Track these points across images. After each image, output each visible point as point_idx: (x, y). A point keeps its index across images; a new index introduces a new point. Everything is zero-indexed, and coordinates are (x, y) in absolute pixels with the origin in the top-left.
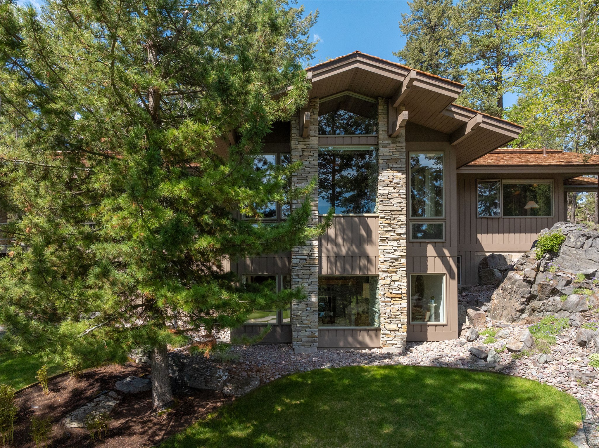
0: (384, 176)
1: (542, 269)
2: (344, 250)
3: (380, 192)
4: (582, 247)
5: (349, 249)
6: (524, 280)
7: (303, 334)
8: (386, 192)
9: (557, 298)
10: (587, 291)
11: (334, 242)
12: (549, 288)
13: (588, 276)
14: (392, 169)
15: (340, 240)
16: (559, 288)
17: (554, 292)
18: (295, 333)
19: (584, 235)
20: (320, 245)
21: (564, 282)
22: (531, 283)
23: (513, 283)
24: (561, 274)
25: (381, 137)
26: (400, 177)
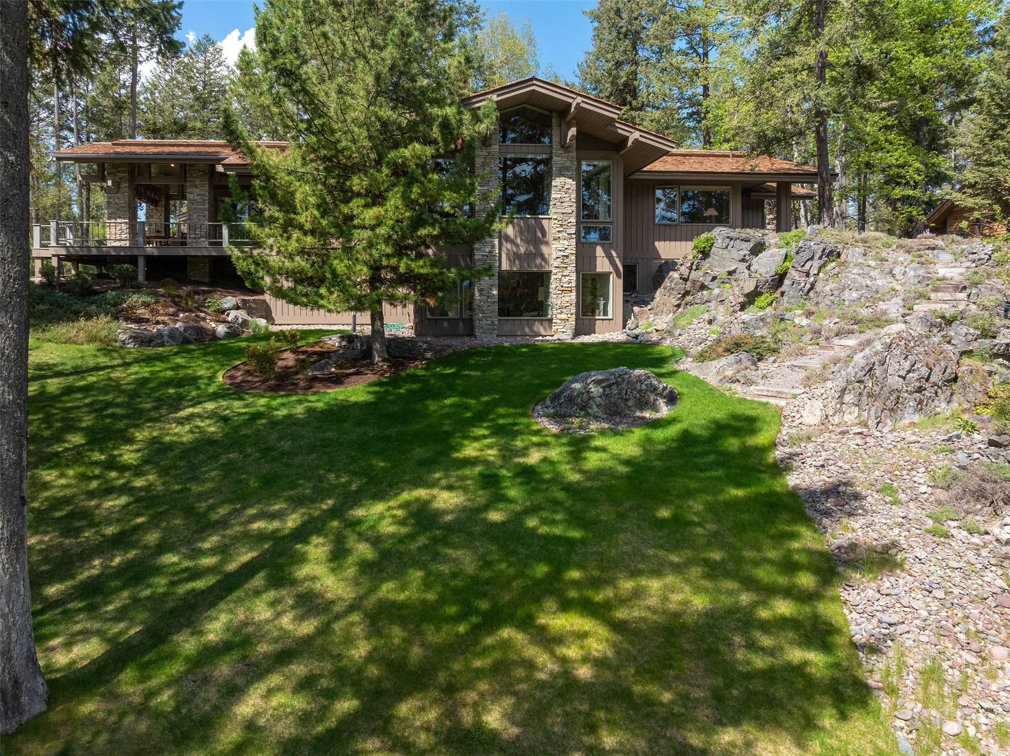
0: (557, 182)
1: (694, 267)
2: (522, 250)
3: (553, 196)
4: (727, 247)
5: (527, 249)
6: (681, 278)
7: (484, 322)
8: (559, 196)
9: (705, 292)
10: (727, 285)
11: (513, 242)
12: (699, 284)
13: (730, 273)
14: (563, 176)
15: (519, 241)
16: (706, 284)
17: (703, 287)
18: (477, 323)
19: (728, 237)
20: (500, 244)
21: (710, 278)
22: (686, 280)
23: (671, 282)
24: (709, 271)
25: (554, 147)
26: (571, 184)
